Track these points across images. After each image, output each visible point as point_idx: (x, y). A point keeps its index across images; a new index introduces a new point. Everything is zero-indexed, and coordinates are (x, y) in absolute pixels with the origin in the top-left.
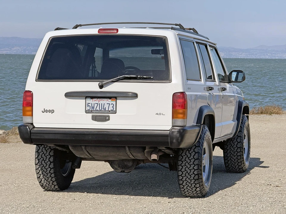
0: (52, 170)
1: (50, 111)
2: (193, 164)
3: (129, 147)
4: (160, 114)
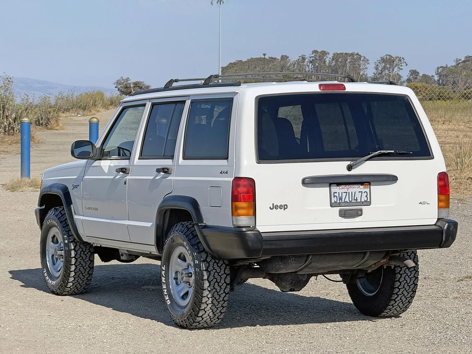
1: (281, 207)
3: (371, 252)
4: (424, 203)
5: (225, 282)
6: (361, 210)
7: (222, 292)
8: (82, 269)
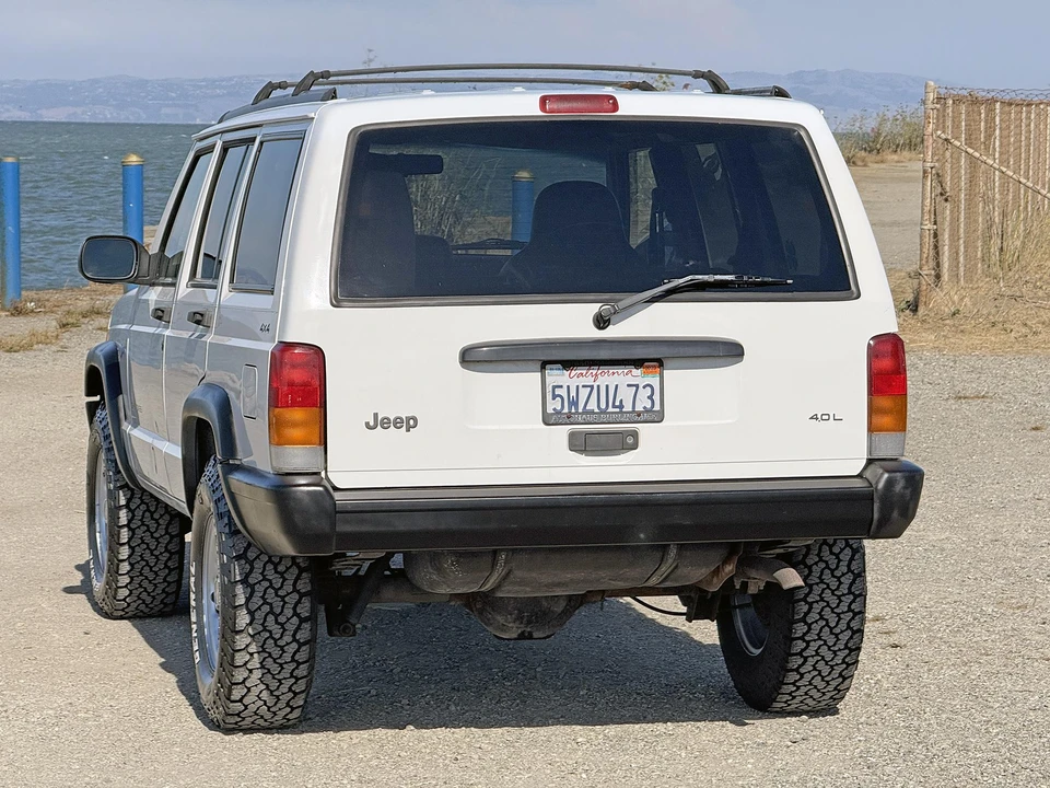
0: (304, 648)
1: (398, 422)
2: (850, 592)
3: (681, 547)
4: (827, 417)
5: (295, 614)
6: (635, 434)
7: (288, 638)
8: (147, 555)
